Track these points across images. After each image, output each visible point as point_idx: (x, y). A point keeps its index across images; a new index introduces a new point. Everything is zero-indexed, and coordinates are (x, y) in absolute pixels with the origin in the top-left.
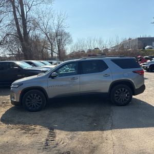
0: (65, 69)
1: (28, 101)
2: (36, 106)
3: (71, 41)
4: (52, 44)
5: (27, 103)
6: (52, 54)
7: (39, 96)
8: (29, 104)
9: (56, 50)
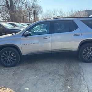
0: (38, 29)
1: (3, 58)
2: (11, 62)
3: (42, 12)
4: (30, 13)
5: (2, 60)
6: (30, 20)
7: (13, 53)
8: (5, 60)
9: (32, 17)
